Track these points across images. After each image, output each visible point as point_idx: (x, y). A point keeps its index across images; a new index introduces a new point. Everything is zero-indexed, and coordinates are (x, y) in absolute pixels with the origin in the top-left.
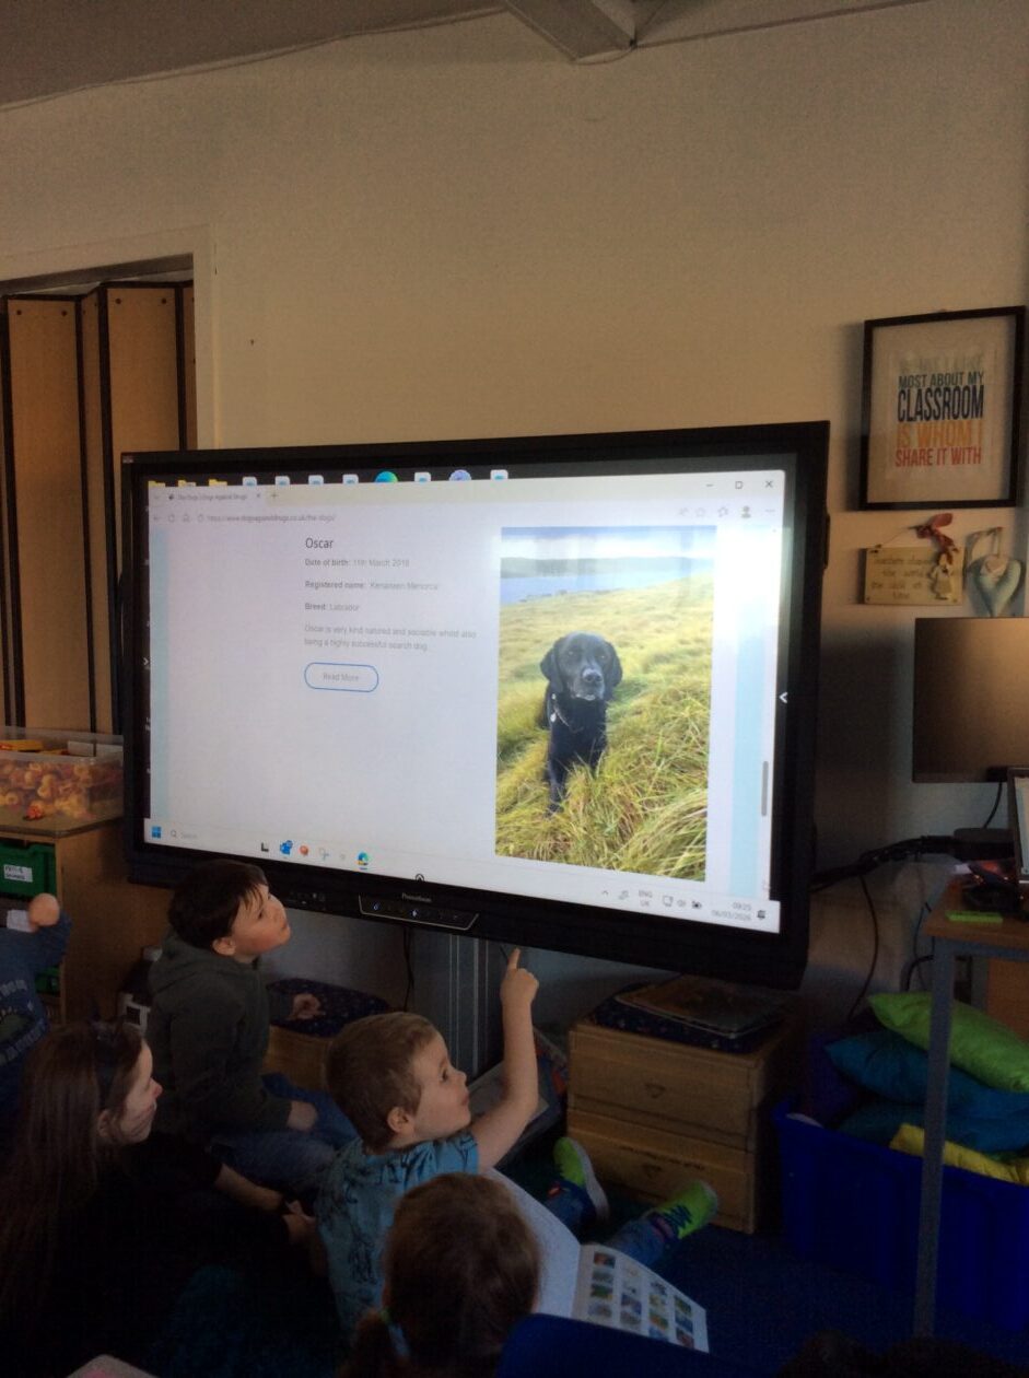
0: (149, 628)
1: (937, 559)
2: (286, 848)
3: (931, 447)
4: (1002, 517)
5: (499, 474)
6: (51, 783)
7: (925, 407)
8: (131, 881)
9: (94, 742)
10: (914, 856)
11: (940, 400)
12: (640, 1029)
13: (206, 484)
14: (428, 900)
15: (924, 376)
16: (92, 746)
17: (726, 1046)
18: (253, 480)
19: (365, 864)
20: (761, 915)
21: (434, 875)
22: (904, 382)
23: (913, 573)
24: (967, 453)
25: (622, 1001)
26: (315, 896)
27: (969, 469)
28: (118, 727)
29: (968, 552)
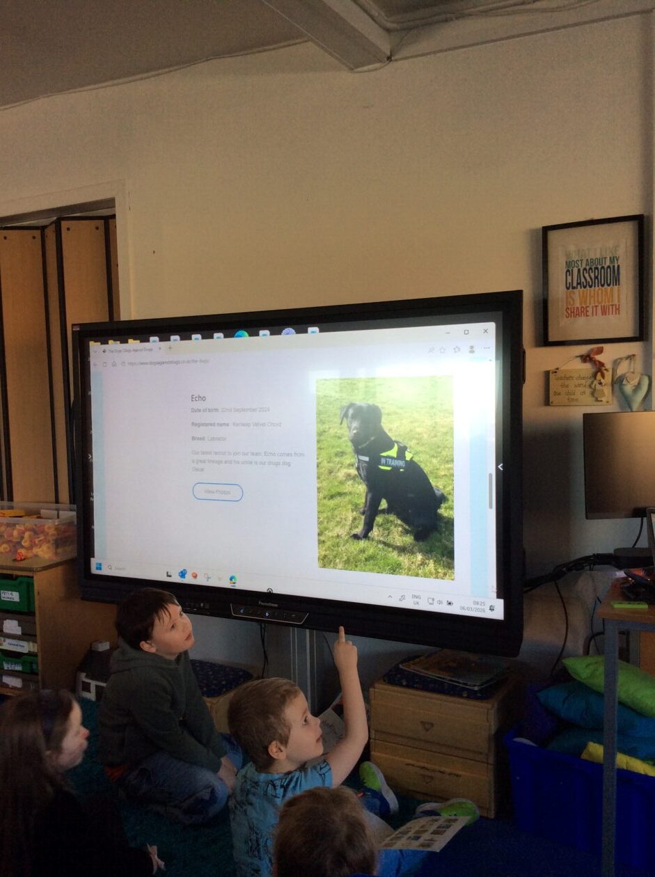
0: (91, 435)
1: (595, 376)
2: (183, 574)
3: (588, 305)
4: (635, 348)
5: (313, 330)
6: (30, 536)
7: (583, 280)
8: (83, 599)
9: (58, 510)
10: (588, 567)
11: (592, 275)
12: (415, 686)
13: (127, 342)
14: (276, 605)
15: (582, 260)
16: (56, 512)
17: (472, 695)
18: (156, 338)
19: (234, 583)
20: (492, 609)
21: (279, 589)
22: (568, 264)
23: (579, 385)
24: (611, 307)
25: (405, 668)
26: (202, 605)
27: (612, 318)
28: (73, 500)
29: (614, 371)
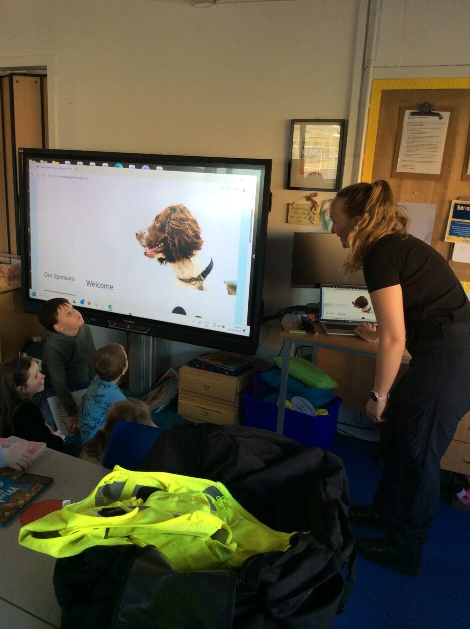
0: (29, 217)
1: (311, 209)
2: (82, 302)
5: (159, 168)
7: (310, 154)
8: (25, 312)
12: (203, 368)
13: (51, 162)
16: (9, 259)
17: (230, 374)
18: (69, 162)
19: (111, 309)
20: (244, 331)
21: (136, 314)
23: (304, 213)
25: (200, 359)
26: (93, 319)
28: (19, 253)
29: (322, 207)
